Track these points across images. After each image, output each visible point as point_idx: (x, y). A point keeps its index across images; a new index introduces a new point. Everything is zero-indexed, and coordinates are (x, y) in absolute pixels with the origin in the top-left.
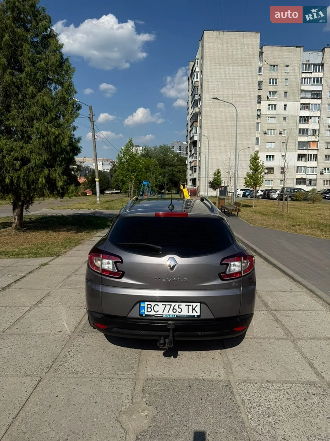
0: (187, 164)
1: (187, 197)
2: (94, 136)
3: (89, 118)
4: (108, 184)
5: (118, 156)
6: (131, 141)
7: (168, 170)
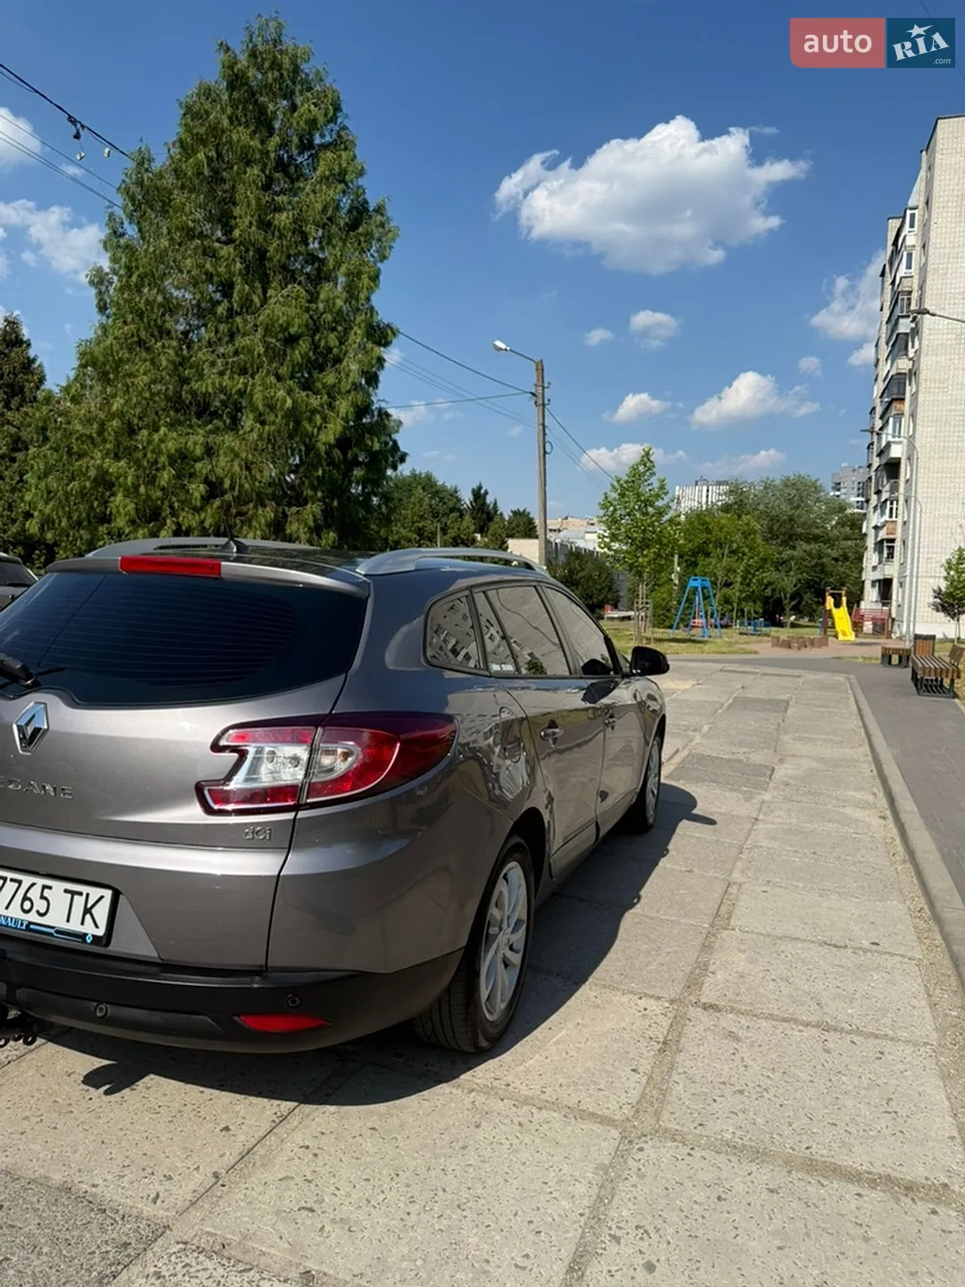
0: (865, 535)
1: (844, 634)
2: (541, 444)
3: (534, 395)
4: (610, 589)
5: (603, 497)
6: (647, 454)
7: (805, 551)
